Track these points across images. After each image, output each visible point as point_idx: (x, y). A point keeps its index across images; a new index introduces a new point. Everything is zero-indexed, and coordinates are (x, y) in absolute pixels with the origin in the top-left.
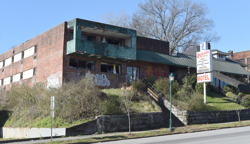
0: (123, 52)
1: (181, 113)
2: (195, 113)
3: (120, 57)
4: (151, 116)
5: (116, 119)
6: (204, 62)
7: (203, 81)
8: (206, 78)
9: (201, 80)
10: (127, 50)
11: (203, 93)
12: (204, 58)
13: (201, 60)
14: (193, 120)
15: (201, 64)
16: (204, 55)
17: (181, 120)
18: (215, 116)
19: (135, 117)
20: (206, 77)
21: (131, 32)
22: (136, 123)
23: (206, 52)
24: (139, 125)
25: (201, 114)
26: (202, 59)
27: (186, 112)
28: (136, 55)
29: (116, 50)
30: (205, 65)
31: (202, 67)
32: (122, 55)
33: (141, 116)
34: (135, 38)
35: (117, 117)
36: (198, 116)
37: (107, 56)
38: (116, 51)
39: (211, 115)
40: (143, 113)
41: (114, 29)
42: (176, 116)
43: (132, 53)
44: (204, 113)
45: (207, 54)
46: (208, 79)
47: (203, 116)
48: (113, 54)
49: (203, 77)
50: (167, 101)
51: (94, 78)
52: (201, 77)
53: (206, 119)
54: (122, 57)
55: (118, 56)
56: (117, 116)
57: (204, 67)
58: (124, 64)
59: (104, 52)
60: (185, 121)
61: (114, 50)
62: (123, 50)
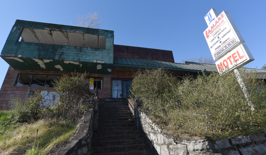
0: (89, 54)
2: (246, 145)
3: (84, 60)
7: (230, 67)
8: (236, 59)
9: (227, 67)
10: (97, 52)
12: (218, 30)
13: (215, 36)
15: (217, 42)
16: (217, 25)
20: (234, 56)
21: (105, 33)
23: (218, 19)
26: (216, 33)
27: (200, 146)
29: (77, 52)
30: (223, 40)
31: (220, 44)
32: (88, 58)
34: (111, 38)
37: (59, 59)
38: (77, 54)
41: (77, 30)
43: (106, 55)
45: (220, 21)
48: (71, 57)
49: (228, 61)
52: (225, 62)
54: (87, 61)
55: (80, 59)
57: (224, 42)
58: (108, 77)
59: (55, 55)
61: (75, 52)
62: (90, 51)
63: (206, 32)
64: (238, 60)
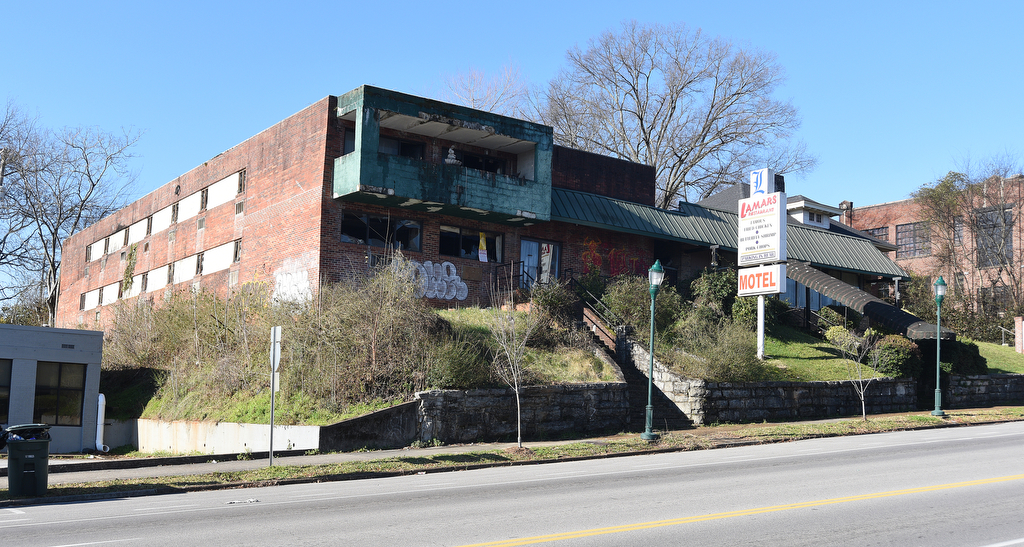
0: (509, 193)
1: (684, 386)
2: (728, 389)
3: (500, 209)
4: (591, 395)
5: (478, 402)
6: (762, 232)
7: (756, 290)
8: (766, 282)
9: (751, 287)
10: (523, 189)
11: (755, 329)
12: (761, 218)
13: (753, 225)
14: (722, 410)
15: (753, 238)
16: (762, 209)
17: (685, 408)
18: (790, 397)
19: (540, 397)
20: (766, 276)
21: (535, 132)
22: (541, 415)
23: (768, 199)
24: (550, 421)
25: (747, 393)
26: (757, 222)
27: (698, 384)
28: (549, 206)
29: (487, 188)
30: (762, 242)
31: (756, 246)
32: (506, 205)
33: (557, 393)
34: (547, 150)
35: (483, 396)
36: (736, 398)
37: (458, 204)
38: (487, 192)
39: (778, 396)
40: (564, 386)
41: (482, 122)
42: (669, 396)
43: (538, 198)
44: (757, 388)
45: (770, 206)
46: (773, 284)
47: (751, 397)
48: (478, 200)
49: (756, 279)
50: (641, 350)
51: (417, 273)
52: (752, 279)
53: (761, 409)
54: (505, 211)
55: (492, 206)
56: (483, 392)
57: (761, 247)
58: (514, 233)
59: (451, 192)
60: (696, 411)
61: (483, 187)
62: (510, 187)
63: (744, 205)
64: (767, 285)
